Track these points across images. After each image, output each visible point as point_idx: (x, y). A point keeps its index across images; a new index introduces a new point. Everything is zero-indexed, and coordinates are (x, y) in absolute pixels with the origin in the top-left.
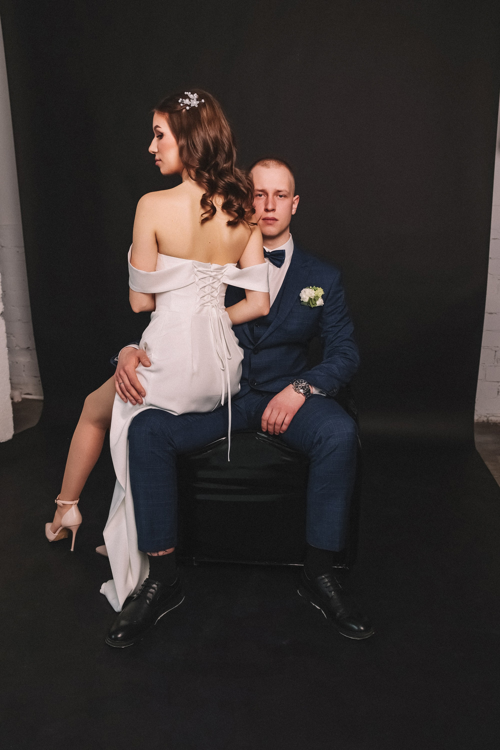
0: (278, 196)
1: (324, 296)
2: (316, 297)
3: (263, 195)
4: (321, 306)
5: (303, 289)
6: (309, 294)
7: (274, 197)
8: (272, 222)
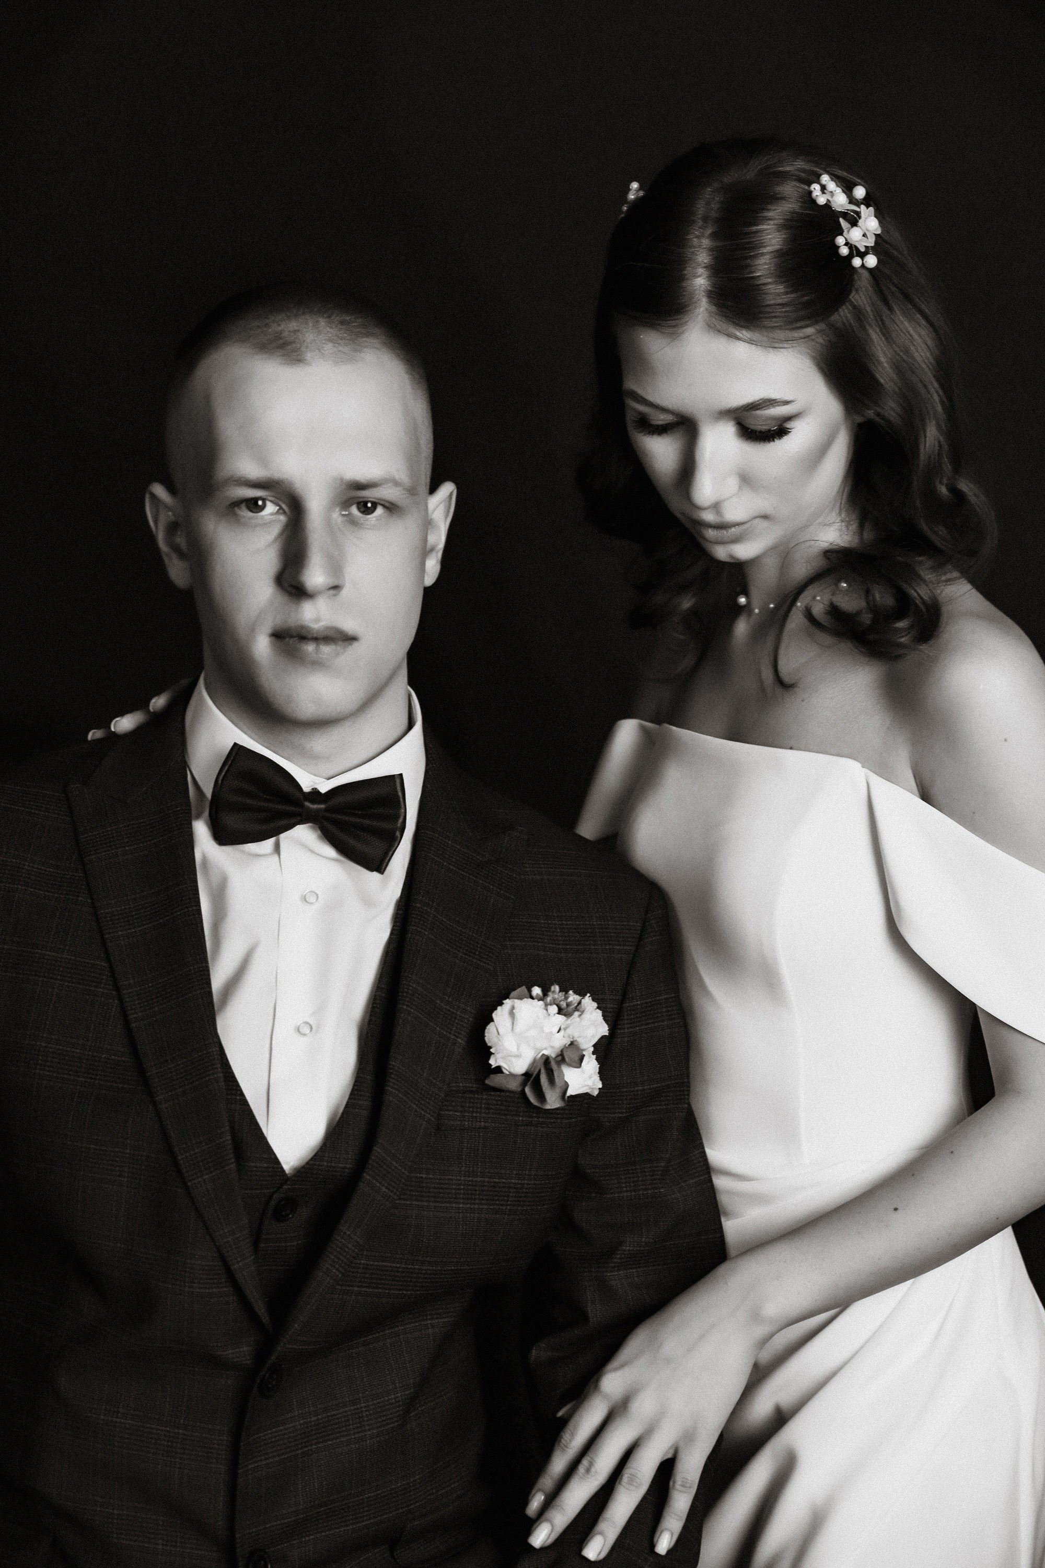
0: (354, 510)
1: (603, 1049)
2: (568, 1055)
3: (269, 504)
4: (587, 1094)
5: (501, 1004)
6: (533, 1033)
7: (337, 516)
8: (326, 650)
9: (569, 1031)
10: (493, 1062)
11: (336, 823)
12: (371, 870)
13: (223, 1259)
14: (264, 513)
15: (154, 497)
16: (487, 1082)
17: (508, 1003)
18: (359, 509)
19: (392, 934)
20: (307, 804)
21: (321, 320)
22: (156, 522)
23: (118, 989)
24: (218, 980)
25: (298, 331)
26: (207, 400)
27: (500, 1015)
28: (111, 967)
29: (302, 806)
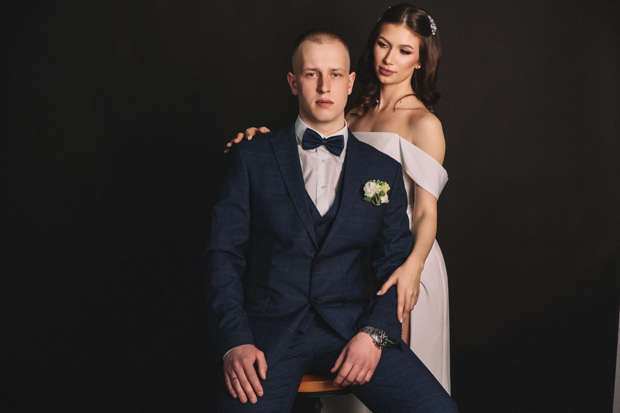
0: (333, 75)
1: (389, 193)
2: (381, 193)
3: (315, 74)
4: (385, 203)
5: (367, 183)
6: (374, 188)
7: (329, 76)
8: (327, 105)
9: (382, 188)
10: (365, 195)
11: (329, 145)
12: (337, 156)
13: (308, 233)
14: (314, 76)
15: (289, 75)
16: (364, 199)
17: (368, 183)
18: (334, 75)
19: (342, 169)
20: (323, 141)
21: (325, 35)
22: (290, 82)
23: (283, 179)
24: (305, 177)
25: (321, 37)
26: (302, 52)
27: (367, 185)
28: (281, 175)
29: (322, 141)
